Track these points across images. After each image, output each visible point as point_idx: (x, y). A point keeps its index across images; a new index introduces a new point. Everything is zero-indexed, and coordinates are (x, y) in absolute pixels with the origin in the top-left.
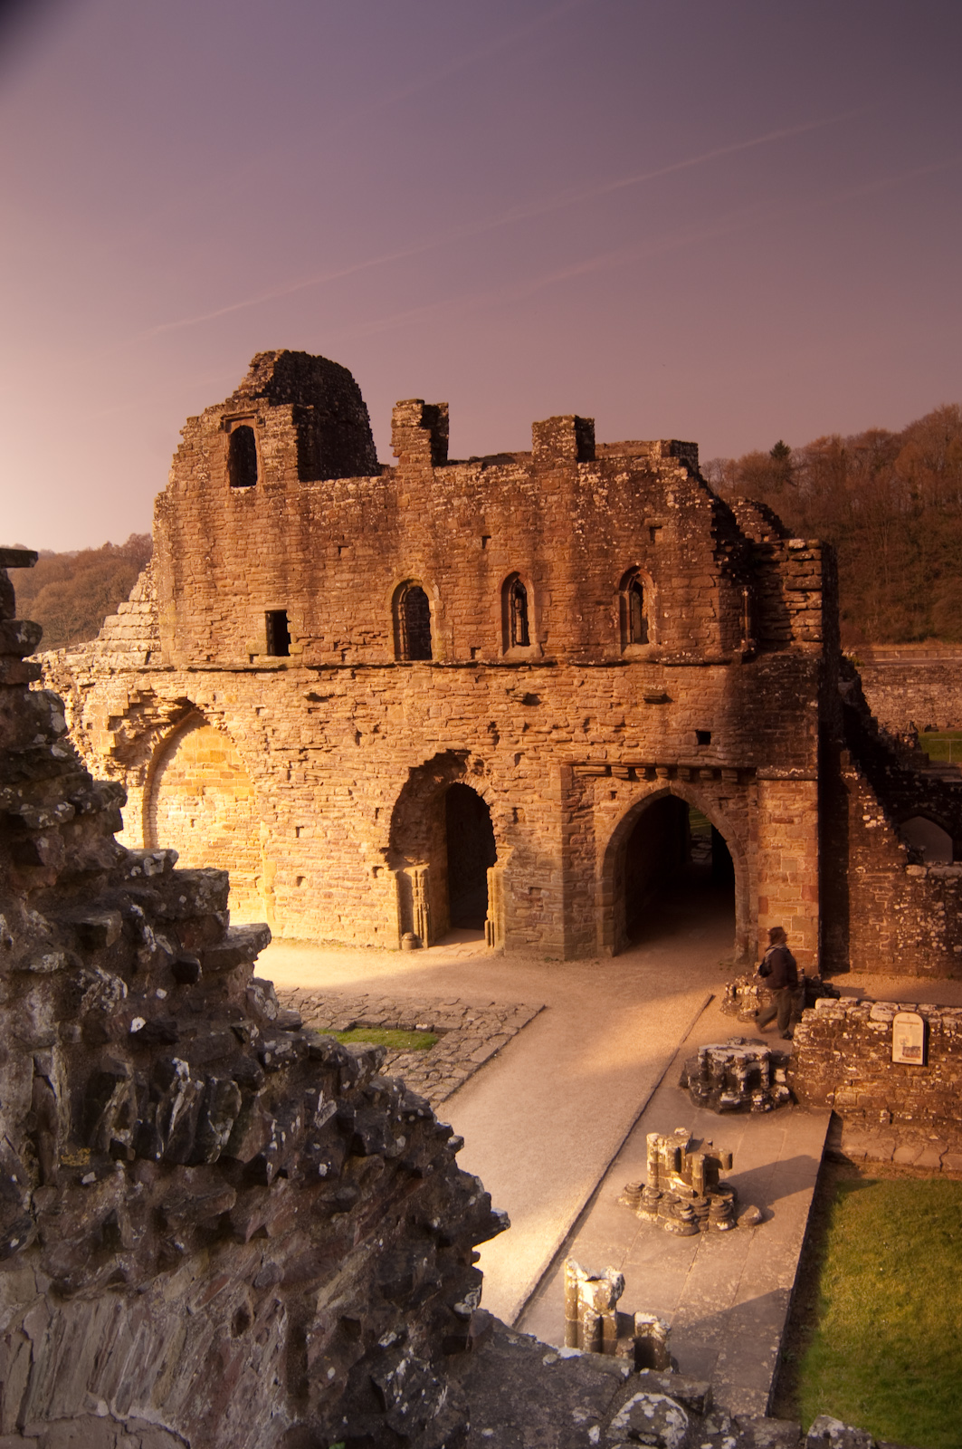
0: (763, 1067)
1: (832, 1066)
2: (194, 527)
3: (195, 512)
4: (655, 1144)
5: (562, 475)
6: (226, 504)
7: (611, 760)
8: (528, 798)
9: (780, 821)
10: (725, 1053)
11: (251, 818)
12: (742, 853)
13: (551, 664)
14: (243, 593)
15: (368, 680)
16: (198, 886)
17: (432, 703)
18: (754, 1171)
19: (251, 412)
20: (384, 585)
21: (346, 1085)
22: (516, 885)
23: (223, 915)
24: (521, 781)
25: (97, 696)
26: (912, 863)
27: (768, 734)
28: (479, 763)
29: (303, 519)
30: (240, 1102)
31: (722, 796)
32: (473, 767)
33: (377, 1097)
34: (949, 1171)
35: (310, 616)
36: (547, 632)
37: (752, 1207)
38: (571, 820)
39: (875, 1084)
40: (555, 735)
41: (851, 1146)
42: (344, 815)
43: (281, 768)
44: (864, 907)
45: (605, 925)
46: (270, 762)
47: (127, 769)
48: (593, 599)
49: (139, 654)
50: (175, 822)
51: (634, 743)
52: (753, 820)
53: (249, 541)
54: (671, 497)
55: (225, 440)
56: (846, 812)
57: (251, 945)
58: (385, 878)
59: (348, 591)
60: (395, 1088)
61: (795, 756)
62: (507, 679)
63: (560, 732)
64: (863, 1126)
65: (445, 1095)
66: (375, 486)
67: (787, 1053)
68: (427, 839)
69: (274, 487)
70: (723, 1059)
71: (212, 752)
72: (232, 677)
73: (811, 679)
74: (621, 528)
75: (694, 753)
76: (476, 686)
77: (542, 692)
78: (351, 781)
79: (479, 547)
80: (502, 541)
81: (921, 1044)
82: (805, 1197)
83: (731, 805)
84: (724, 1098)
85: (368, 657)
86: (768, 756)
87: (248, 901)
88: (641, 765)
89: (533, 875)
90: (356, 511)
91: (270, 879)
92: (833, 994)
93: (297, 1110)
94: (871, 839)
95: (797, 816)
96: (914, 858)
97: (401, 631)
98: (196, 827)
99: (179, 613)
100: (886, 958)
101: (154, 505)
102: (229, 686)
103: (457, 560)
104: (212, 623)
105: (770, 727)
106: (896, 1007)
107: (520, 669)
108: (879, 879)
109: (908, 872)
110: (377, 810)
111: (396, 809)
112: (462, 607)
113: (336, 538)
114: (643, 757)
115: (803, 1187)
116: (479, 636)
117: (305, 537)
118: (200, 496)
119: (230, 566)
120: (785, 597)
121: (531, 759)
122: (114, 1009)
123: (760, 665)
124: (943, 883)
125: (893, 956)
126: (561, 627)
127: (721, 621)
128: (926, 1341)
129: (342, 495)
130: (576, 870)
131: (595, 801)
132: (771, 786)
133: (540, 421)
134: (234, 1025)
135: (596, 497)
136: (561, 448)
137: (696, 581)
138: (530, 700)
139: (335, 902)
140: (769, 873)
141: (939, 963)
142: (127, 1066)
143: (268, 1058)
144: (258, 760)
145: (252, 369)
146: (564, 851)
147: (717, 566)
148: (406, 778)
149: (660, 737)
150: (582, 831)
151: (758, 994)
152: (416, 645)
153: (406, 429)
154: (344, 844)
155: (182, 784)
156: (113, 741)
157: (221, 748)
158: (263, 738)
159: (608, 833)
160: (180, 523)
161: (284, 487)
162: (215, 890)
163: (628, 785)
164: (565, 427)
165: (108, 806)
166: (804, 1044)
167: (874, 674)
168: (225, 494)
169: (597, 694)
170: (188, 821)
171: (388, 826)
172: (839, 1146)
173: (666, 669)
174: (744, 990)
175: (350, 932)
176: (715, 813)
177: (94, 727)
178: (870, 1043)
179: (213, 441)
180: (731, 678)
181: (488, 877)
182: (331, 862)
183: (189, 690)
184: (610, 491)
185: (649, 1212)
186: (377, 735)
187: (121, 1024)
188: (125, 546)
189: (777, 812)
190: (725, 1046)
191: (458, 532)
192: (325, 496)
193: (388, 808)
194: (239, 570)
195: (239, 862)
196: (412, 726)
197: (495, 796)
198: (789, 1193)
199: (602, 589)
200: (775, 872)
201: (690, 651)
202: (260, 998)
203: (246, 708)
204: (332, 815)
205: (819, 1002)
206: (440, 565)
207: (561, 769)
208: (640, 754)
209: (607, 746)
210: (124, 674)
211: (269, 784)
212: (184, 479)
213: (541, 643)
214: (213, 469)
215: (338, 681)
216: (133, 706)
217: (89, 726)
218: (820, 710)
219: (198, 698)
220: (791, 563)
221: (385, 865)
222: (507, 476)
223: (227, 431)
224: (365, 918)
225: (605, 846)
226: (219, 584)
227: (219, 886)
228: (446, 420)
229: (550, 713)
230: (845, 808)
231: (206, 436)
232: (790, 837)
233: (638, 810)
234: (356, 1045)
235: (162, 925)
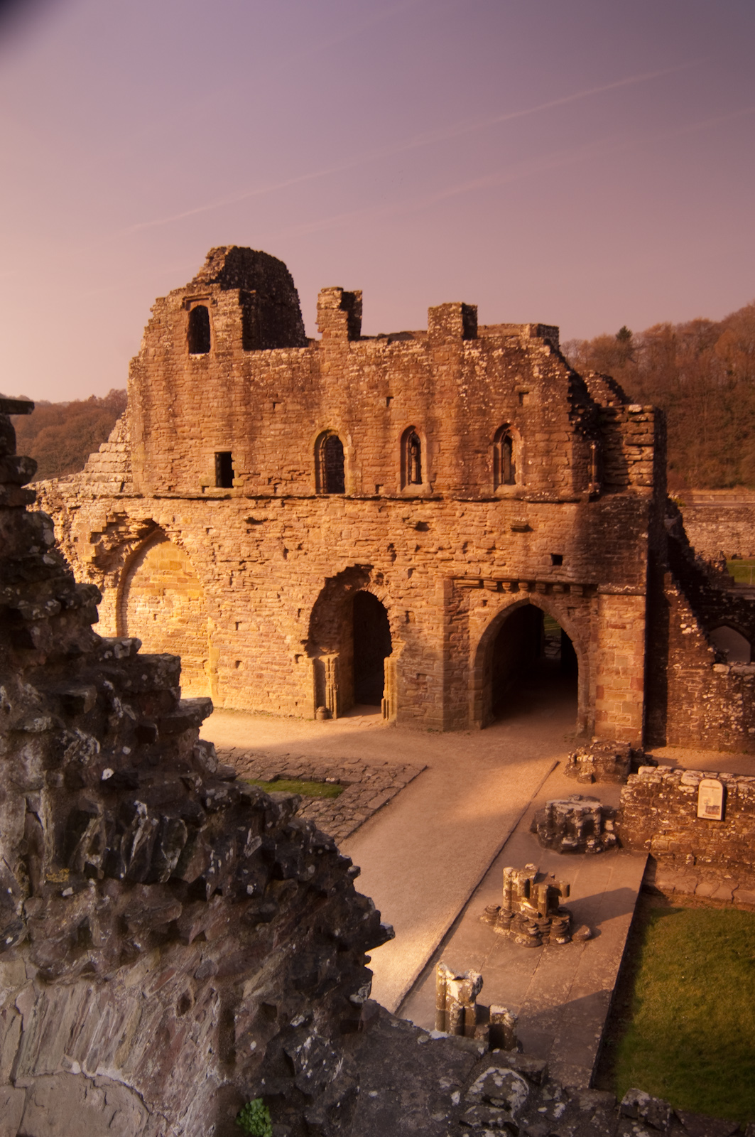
0: (596, 818)
1: (650, 819)
2: (160, 384)
3: (161, 373)
4: (510, 876)
5: (451, 350)
6: (186, 367)
7: (484, 576)
8: (418, 604)
9: (615, 627)
10: (566, 806)
11: (201, 614)
12: (585, 651)
13: (438, 499)
14: (197, 438)
15: (294, 508)
16: (157, 667)
17: (345, 528)
18: (587, 899)
19: (206, 295)
20: (308, 433)
21: (270, 825)
22: (406, 671)
23: (175, 690)
24: (413, 591)
25: (82, 516)
26: (718, 662)
27: (607, 558)
28: (380, 576)
29: (246, 380)
30: (186, 836)
31: (570, 606)
32: (375, 578)
33: (293, 834)
34: (739, 903)
35: (250, 457)
36: (436, 474)
37: (584, 926)
38: (451, 622)
39: (683, 834)
40: (440, 555)
41: (663, 882)
42: (273, 614)
43: (224, 576)
44: (679, 696)
45: (476, 704)
46: (216, 570)
47: (105, 574)
48: (473, 448)
49: (115, 484)
50: (142, 616)
51: (502, 563)
52: (594, 625)
53: (203, 396)
54: (536, 369)
55: (185, 317)
56: (668, 621)
57: (197, 714)
58: (304, 663)
59: (280, 437)
60: (308, 828)
61: (628, 576)
62: (403, 510)
63: (444, 552)
64: (673, 866)
65: (347, 834)
66: (303, 355)
67: (615, 807)
68: (338, 633)
69: (223, 354)
70: (564, 812)
71: (171, 562)
72: (188, 503)
73: (643, 516)
74: (496, 393)
75: (549, 571)
76: (379, 514)
77: (431, 521)
78: (280, 587)
79: (384, 405)
80: (402, 401)
81: (720, 804)
82: (625, 920)
83: (577, 613)
84: (565, 841)
85: (294, 490)
86: (608, 575)
87: (198, 679)
88: (507, 580)
89: (420, 664)
90: (288, 374)
91: (214, 662)
92: (652, 762)
93: (230, 843)
94: (687, 643)
95: (628, 623)
96: (720, 658)
97: (321, 471)
98: (157, 620)
99: (148, 452)
100: (695, 736)
101: (128, 367)
102: (185, 510)
103: (366, 415)
104: (173, 460)
105: (609, 553)
106: (702, 775)
107: (414, 502)
108: (692, 675)
109: (715, 669)
110: (300, 610)
111: (313, 609)
112: (370, 452)
113: (271, 396)
114: (509, 574)
115: (624, 913)
116: (383, 475)
117: (248, 394)
118: (165, 360)
119: (188, 416)
120: (625, 451)
121: (421, 573)
122: (89, 761)
123: (603, 504)
124: (742, 679)
125: (700, 734)
126: (447, 470)
127: (574, 468)
128: (716, 1034)
129: (277, 362)
130: (454, 661)
131: (471, 607)
132: (608, 599)
133: (434, 306)
134: (183, 776)
135: (477, 368)
136: (451, 328)
137: (554, 436)
138: (421, 527)
139: (265, 682)
140: (606, 667)
141: (736, 741)
142: (99, 806)
143: (209, 802)
144: (207, 569)
145: (208, 260)
146: (445, 646)
147: (572, 425)
148: (322, 586)
149: (523, 559)
150: (460, 630)
151: (594, 761)
152: (332, 482)
153: (328, 310)
154: (273, 636)
155: (147, 587)
156: (94, 551)
157: (178, 559)
158: (211, 552)
159: (479, 632)
160: (149, 381)
161: (231, 354)
162: (170, 671)
163: (497, 596)
164: (454, 311)
165: (87, 603)
166: (628, 801)
167: (693, 513)
168: (185, 359)
169: (475, 523)
170: (151, 615)
171: (308, 623)
172: (653, 881)
173: (529, 505)
174: (583, 758)
175: (276, 705)
176: (564, 619)
177: (79, 540)
178: (680, 802)
179: (176, 317)
180: (580, 513)
181: (385, 665)
182: (262, 650)
183: (154, 513)
184: (488, 363)
185: (504, 928)
186: (300, 552)
187: (95, 774)
188: (106, 398)
189: (613, 620)
190: (567, 801)
191: (368, 393)
192: (263, 363)
193: (308, 609)
194: (195, 419)
195: (190, 648)
196: (328, 545)
197: (392, 602)
198: (613, 916)
199: (481, 441)
200: (610, 666)
201: (548, 491)
202: (203, 755)
203: (198, 528)
204: (264, 613)
205: (641, 770)
206: (353, 419)
207: (445, 582)
208: (507, 571)
209: (481, 565)
210: (104, 500)
211: (215, 588)
212: (153, 346)
213: (431, 482)
214: (176, 339)
215: (270, 508)
216: (110, 525)
217: (76, 539)
218: (650, 540)
219: (161, 520)
220: (629, 424)
221: (305, 654)
222: (407, 349)
223: (187, 309)
224: (288, 695)
225: (477, 643)
226: (179, 430)
227: (173, 668)
228: (360, 304)
229: (437, 537)
230: (666, 618)
231: (171, 313)
232: (623, 639)
233: (504, 615)
234: (278, 794)
235: (128, 697)
